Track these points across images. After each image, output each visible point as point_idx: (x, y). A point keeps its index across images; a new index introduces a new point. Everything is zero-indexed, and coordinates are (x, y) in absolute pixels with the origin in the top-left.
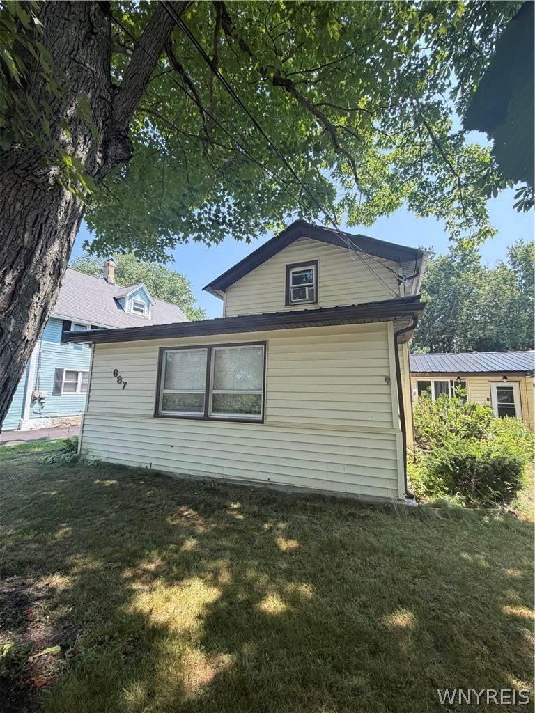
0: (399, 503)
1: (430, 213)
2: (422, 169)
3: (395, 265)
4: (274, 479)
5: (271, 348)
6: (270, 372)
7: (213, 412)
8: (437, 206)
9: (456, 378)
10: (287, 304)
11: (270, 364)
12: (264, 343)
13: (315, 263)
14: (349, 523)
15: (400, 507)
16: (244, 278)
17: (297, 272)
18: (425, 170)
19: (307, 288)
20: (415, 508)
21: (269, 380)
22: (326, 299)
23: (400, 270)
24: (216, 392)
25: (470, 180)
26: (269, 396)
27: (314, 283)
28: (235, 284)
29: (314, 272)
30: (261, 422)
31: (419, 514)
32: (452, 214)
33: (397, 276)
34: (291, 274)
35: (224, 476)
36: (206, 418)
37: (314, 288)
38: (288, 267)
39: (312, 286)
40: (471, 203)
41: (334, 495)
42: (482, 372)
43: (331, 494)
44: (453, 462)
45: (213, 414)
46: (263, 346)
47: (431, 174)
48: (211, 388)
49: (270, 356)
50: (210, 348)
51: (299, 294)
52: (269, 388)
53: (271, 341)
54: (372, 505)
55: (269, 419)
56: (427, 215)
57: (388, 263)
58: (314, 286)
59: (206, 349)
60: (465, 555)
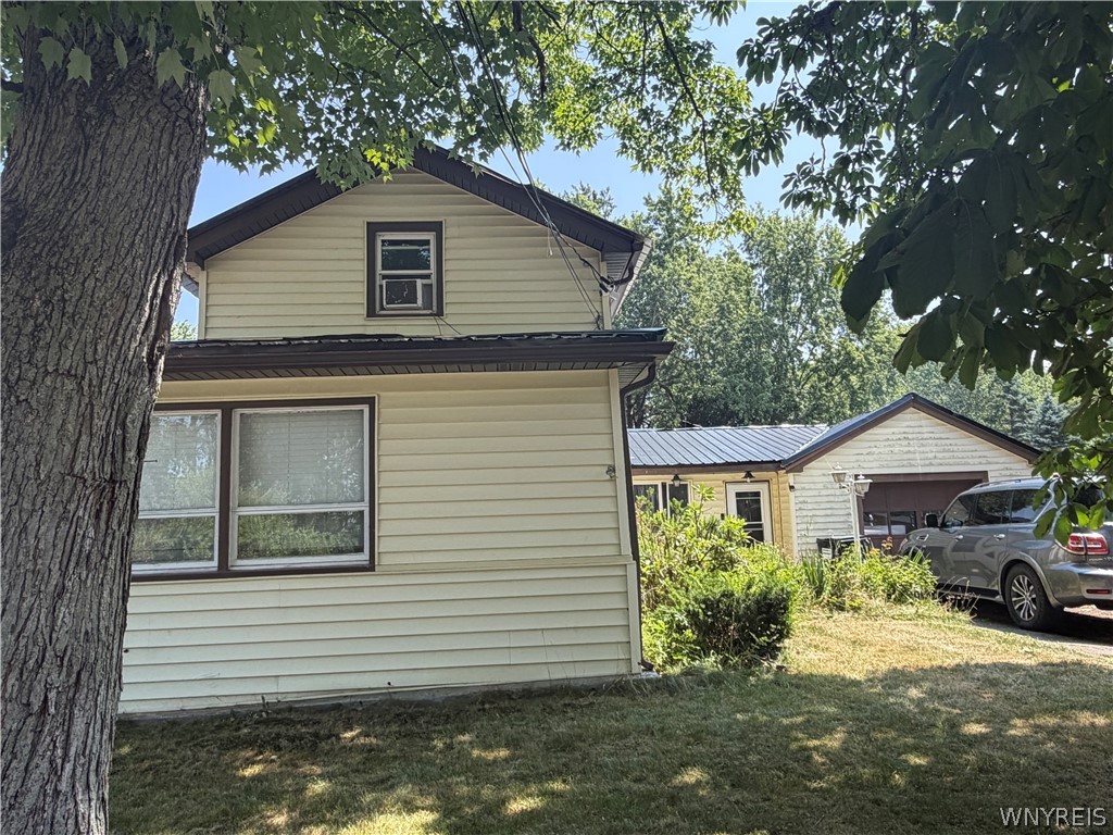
0: (635, 677)
1: (654, 168)
2: (644, 85)
3: (593, 256)
4: (399, 681)
5: (383, 412)
6: (383, 463)
7: (239, 557)
8: (667, 159)
9: (672, 477)
10: (371, 313)
11: (383, 446)
12: (370, 401)
13: (437, 227)
14: (571, 714)
15: (639, 684)
16: (256, 239)
17: (392, 243)
18: (649, 87)
19: (419, 282)
20: (658, 680)
21: (382, 480)
22: (464, 308)
23: (603, 265)
24: (245, 511)
25: (719, 126)
26: (383, 513)
27: (433, 270)
28: (233, 250)
29: (432, 247)
30: (370, 567)
31: (666, 686)
32: (687, 177)
33: (598, 278)
34: (379, 244)
35: (280, 697)
36: (224, 572)
37: (433, 280)
38: (373, 229)
39: (428, 277)
40: (716, 164)
41: (526, 687)
42: (715, 464)
43: (520, 687)
44: (703, 606)
45: (240, 562)
46: (366, 408)
47: (660, 98)
48: (234, 501)
49: (383, 429)
50: (227, 409)
51: (401, 292)
52: (382, 496)
53: (385, 399)
54: (593, 689)
55: (384, 561)
56: (651, 170)
57: (583, 249)
58: (434, 277)
59: (219, 412)
60: (739, 716)
